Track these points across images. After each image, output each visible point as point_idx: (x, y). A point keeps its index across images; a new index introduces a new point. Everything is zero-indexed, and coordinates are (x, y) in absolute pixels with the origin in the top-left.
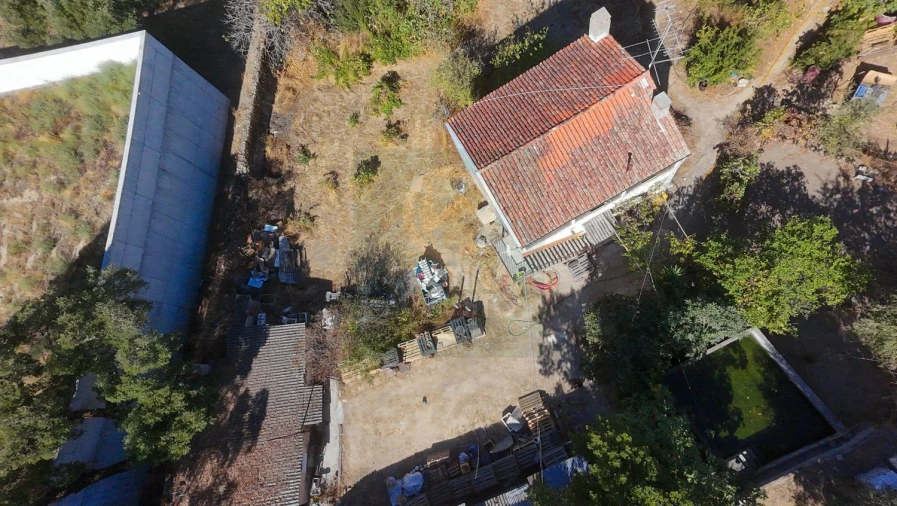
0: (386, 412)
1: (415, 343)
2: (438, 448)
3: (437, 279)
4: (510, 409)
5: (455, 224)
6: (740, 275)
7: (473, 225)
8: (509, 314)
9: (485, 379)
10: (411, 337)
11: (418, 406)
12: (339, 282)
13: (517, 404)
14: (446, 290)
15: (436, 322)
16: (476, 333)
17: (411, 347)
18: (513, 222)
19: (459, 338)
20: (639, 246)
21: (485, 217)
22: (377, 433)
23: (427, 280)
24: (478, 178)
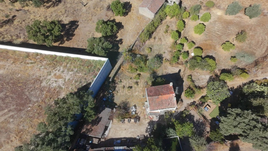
0: (118, 129)
1: (127, 119)
2: (124, 138)
3: (135, 110)
4: (138, 136)
5: (141, 103)
6: (178, 127)
7: (143, 104)
8: (144, 121)
9: (136, 130)
10: (127, 118)
11: (124, 130)
12: (118, 105)
13: (140, 136)
14: (135, 113)
15: (132, 117)
16: (138, 121)
17: (126, 120)
18: (150, 106)
19: (135, 122)
20: (167, 117)
21: (146, 103)
22: (116, 132)
23: (133, 110)
24: (147, 98)
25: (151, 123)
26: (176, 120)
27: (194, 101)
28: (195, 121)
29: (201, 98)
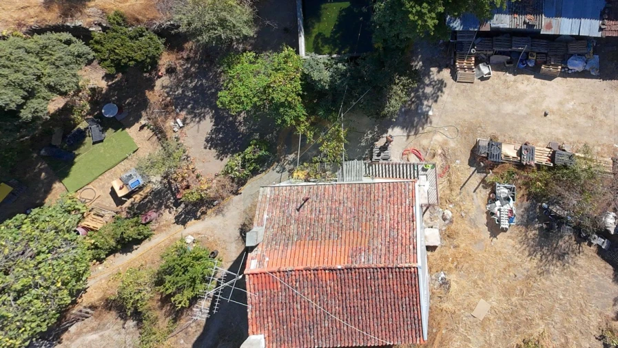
0: (582, 121)
1: (537, 160)
2: (550, 77)
3: (498, 203)
4: (482, 79)
5: (462, 245)
7: (448, 235)
8: (452, 144)
9: (492, 108)
10: (539, 167)
11: (553, 113)
12: (589, 251)
13: (476, 80)
14: (494, 191)
15: (512, 168)
16: (484, 142)
17: (542, 157)
18: (412, 206)
19: (499, 145)
20: (334, 143)
21: (433, 237)
22: (595, 110)
23: (507, 207)
24: (421, 261)
25: (413, 119)
26: (293, 128)
27: (184, 223)
28: (208, 117)
29: (138, 242)
